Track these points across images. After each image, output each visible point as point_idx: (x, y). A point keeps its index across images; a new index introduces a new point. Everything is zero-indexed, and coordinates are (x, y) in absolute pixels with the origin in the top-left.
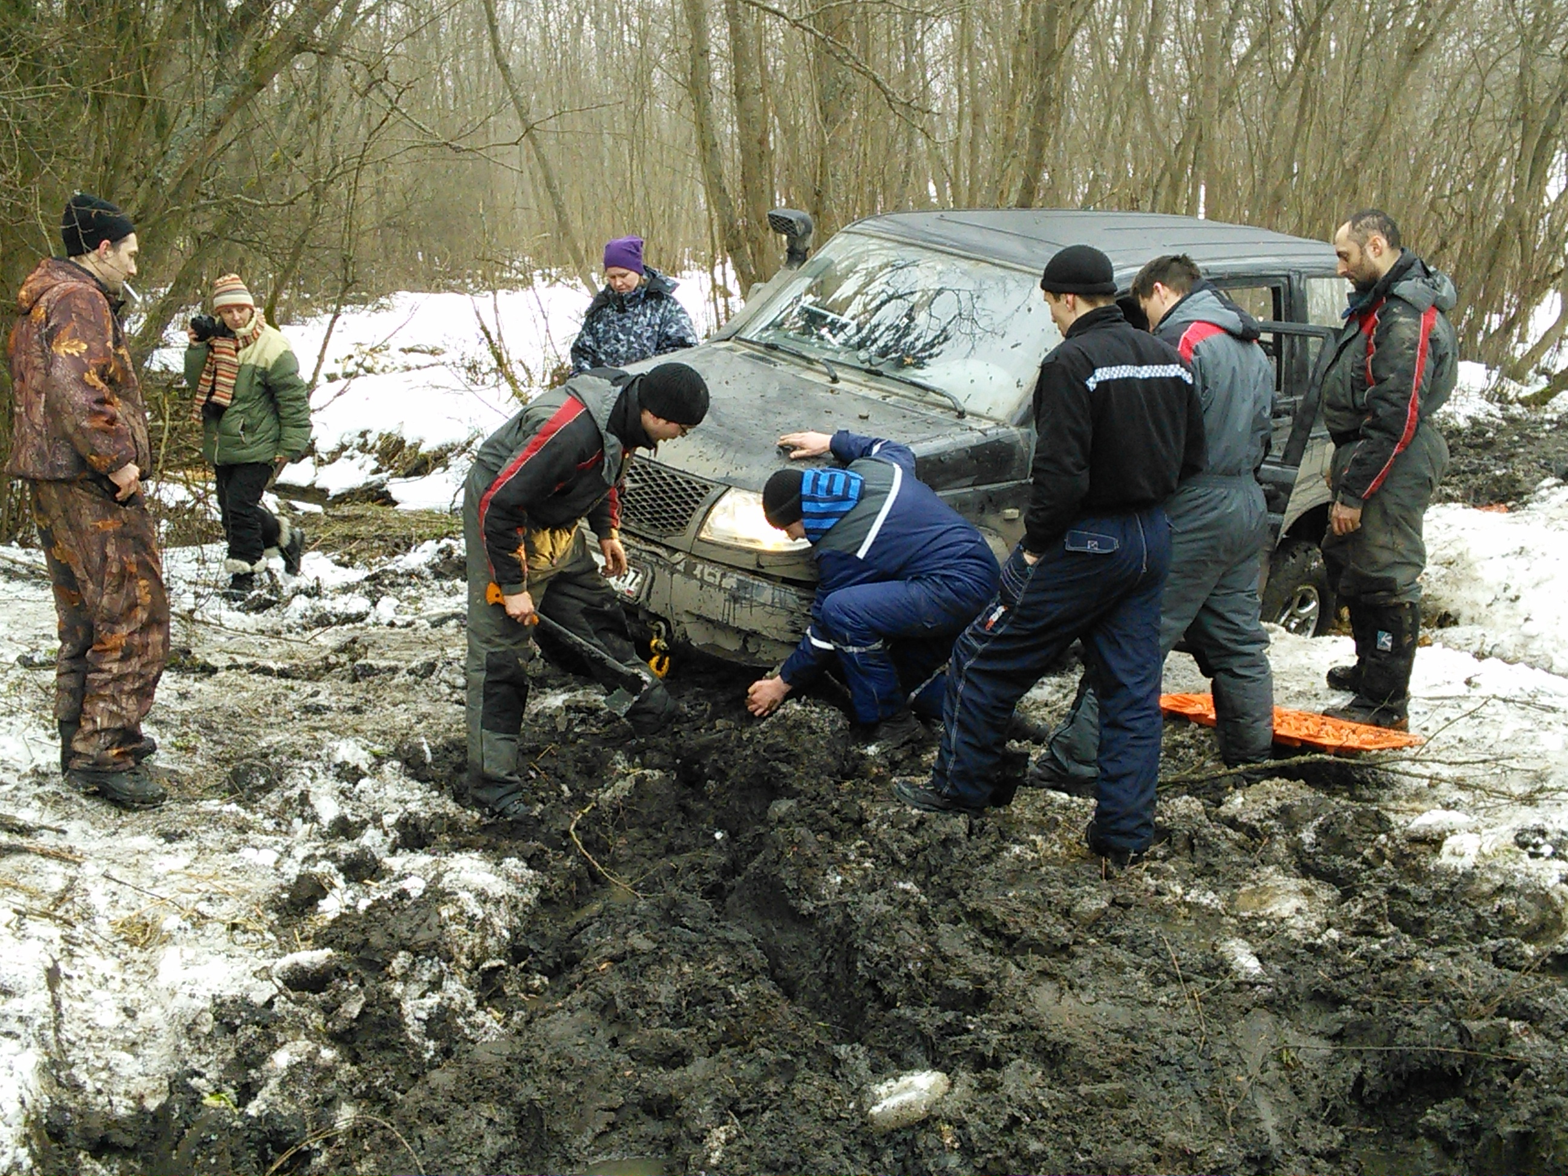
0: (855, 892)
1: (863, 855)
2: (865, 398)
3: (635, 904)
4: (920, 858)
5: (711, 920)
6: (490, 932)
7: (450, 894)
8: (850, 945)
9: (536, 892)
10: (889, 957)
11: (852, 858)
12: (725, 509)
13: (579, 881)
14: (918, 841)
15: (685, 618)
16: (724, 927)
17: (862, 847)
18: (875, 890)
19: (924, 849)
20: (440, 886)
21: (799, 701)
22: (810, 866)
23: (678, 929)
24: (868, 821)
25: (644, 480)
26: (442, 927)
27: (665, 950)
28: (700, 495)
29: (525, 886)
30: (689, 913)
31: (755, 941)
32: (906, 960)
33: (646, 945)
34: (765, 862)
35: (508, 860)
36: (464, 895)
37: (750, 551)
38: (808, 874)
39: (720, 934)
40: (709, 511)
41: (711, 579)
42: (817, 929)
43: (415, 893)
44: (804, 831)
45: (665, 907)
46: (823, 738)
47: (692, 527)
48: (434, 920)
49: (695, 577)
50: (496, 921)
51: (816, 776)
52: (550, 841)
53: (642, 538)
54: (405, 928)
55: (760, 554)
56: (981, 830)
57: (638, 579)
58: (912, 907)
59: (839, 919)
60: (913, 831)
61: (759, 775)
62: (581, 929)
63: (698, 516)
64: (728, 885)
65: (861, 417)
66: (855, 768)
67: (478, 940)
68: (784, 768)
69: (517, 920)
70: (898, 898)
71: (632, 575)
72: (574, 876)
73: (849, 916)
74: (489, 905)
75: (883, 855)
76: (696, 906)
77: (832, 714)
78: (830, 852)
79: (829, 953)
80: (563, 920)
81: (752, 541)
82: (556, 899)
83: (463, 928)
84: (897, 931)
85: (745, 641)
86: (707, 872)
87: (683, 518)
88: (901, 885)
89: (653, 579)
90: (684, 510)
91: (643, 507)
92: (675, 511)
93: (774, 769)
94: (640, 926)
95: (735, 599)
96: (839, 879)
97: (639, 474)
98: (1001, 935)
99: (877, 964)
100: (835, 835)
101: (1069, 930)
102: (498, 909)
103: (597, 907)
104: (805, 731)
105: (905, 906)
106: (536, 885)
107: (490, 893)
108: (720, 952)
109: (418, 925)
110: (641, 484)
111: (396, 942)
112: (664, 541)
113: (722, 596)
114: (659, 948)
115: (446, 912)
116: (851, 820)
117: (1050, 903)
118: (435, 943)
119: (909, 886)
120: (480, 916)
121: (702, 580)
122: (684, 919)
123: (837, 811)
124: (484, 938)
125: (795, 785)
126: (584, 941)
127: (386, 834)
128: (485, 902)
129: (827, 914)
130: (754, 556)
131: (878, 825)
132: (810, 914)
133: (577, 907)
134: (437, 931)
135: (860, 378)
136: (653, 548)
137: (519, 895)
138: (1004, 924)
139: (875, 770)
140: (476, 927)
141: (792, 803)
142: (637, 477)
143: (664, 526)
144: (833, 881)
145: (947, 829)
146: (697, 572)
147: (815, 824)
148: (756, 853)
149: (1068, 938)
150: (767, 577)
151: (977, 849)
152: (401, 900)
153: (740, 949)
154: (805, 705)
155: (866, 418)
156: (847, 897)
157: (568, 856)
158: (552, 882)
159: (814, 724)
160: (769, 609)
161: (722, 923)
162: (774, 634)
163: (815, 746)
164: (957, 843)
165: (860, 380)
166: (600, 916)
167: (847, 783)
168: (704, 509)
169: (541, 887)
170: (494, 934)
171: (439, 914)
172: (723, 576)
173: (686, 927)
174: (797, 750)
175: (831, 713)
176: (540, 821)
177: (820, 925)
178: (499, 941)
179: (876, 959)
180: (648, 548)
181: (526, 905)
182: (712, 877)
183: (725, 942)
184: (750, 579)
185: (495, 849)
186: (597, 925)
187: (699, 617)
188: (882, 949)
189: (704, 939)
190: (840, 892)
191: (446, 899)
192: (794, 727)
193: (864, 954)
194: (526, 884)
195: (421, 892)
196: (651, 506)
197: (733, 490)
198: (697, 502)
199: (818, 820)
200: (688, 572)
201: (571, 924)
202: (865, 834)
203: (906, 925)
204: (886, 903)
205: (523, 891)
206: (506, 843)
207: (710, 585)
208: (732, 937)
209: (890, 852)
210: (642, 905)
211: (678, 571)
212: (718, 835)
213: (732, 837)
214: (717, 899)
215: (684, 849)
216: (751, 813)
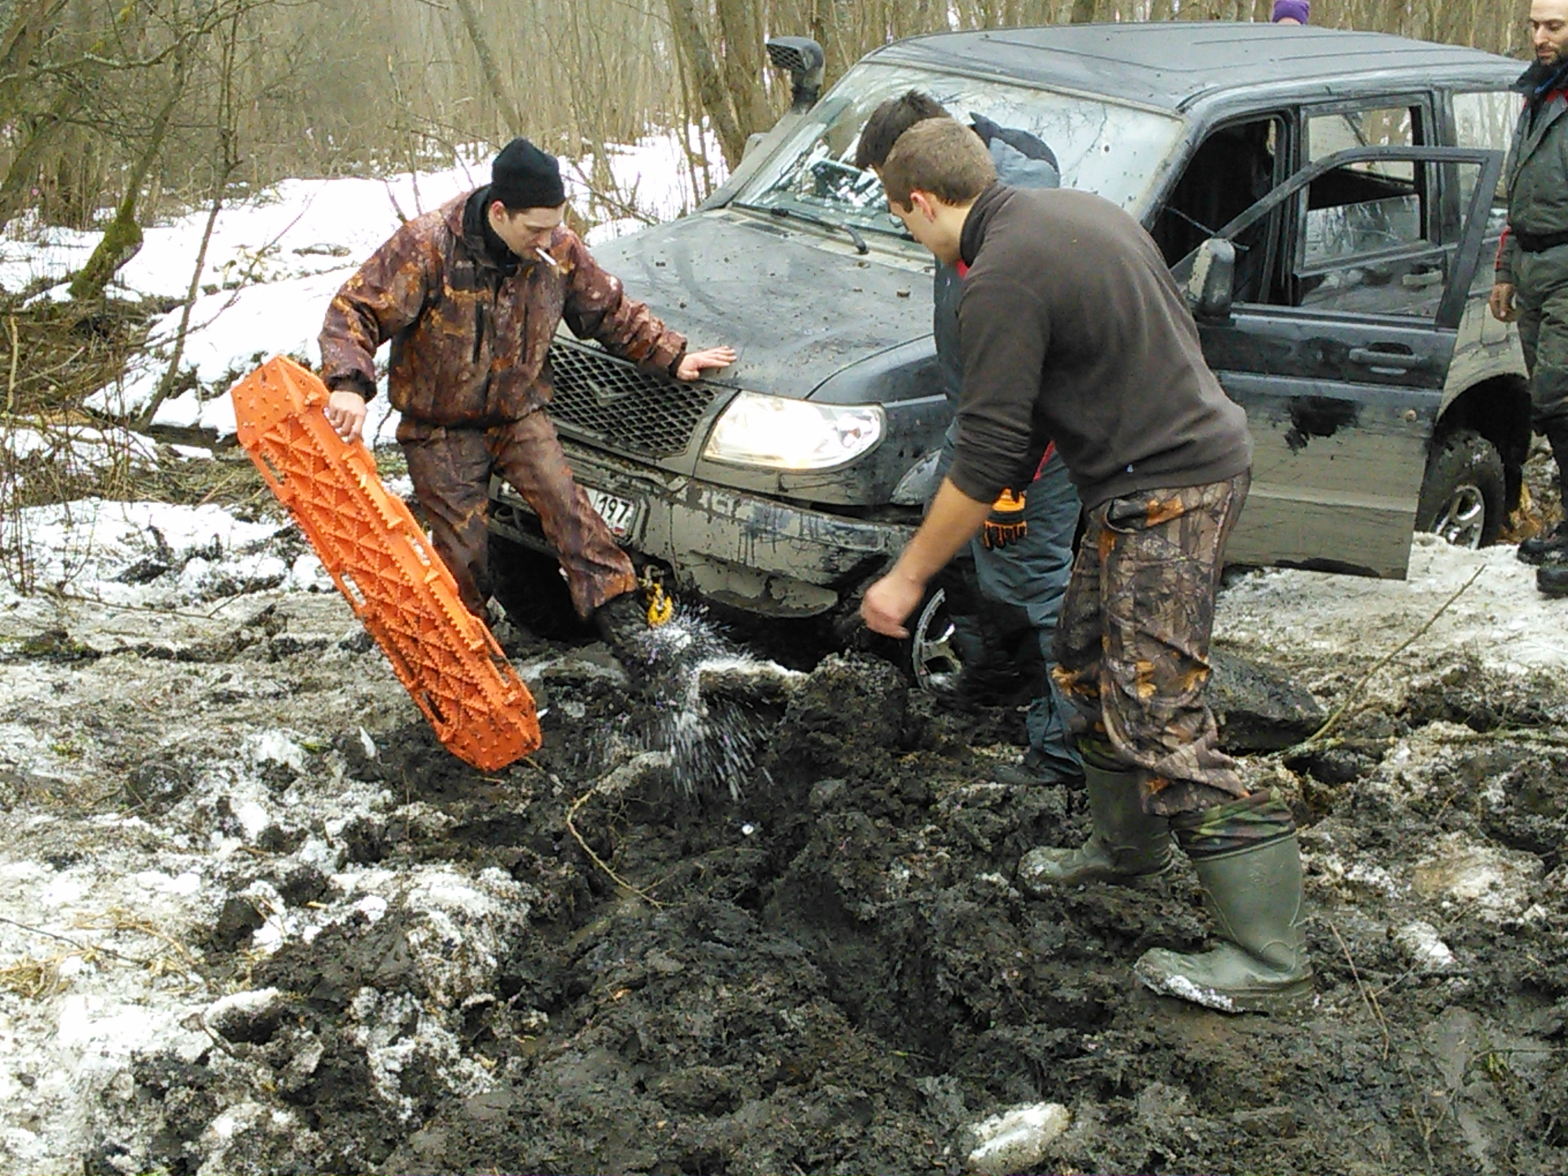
0: (927, 888)
1: (937, 843)
2: (902, 271)
3: (652, 916)
4: (1008, 842)
5: (750, 931)
6: (473, 960)
7: (418, 915)
8: (926, 955)
9: (526, 908)
10: (976, 966)
11: (922, 847)
12: (734, 418)
13: (578, 894)
14: (1005, 821)
15: (690, 560)
16: (767, 940)
17: (932, 832)
18: (952, 884)
19: (1014, 830)
20: (406, 905)
21: (841, 656)
22: (869, 858)
23: (710, 944)
24: (936, 802)
25: (629, 388)
26: (411, 956)
27: (695, 971)
28: (703, 403)
29: (512, 902)
30: (722, 924)
31: (808, 955)
32: (999, 968)
33: (671, 966)
34: (811, 858)
35: (487, 871)
36: (435, 916)
37: (769, 471)
38: (867, 869)
39: (763, 948)
40: (714, 422)
41: (721, 509)
42: (881, 937)
43: (374, 916)
44: (858, 816)
45: (691, 917)
46: (874, 700)
47: (694, 444)
48: (402, 948)
49: (700, 507)
50: (478, 945)
51: (868, 749)
52: (538, 845)
53: (632, 461)
54: (366, 958)
55: (781, 473)
56: (1082, 804)
57: (629, 514)
58: (1000, 904)
59: (909, 922)
60: (997, 808)
61: (794, 751)
62: (584, 952)
63: (700, 429)
64: (764, 890)
65: (901, 295)
66: (917, 736)
67: (457, 971)
68: (827, 740)
69: (504, 944)
70: (982, 891)
71: (620, 508)
72: (571, 887)
73: (922, 917)
74: (468, 926)
75: (961, 842)
76: (728, 915)
77: (885, 669)
78: (893, 840)
79: (899, 967)
80: (560, 943)
81: (768, 457)
82: (551, 918)
83: (437, 956)
84: (985, 933)
85: (768, 586)
86: (737, 875)
87: (682, 433)
88: (985, 876)
89: (647, 512)
90: (683, 423)
91: (631, 422)
92: (671, 425)
93: (814, 742)
94: (661, 944)
95: (753, 532)
96: (906, 873)
97: (622, 380)
98: (1114, 933)
99: (962, 976)
100: (896, 820)
101: (1200, 921)
102: (479, 932)
103: (601, 924)
104: (852, 692)
105: (992, 902)
106: (525, 900)
107: (469, 912)
108: (766, 970)
109: (382, 955)
110: (626, 394)
111: (356, 976)
112: (659, 464)
113: (737, 529)
114: (688, 969)
115: (415, 937)
116: (916, 801)
117: (1174, 889)
118: (404, 975)
119: (995, 878)
120: (458, 940)
121: (709, 510)
122: (717, 932)
123: (897, 791)
124: (464, 968)
125: (843, 760)
126: (590, 966)
127: (331, 845)
128: (463, 923)
129: (894, 917)
130: (774, 477)
131: (950, 806)
132: (873, 920)
133: (576, 927)
134: (405, 962)
135: (894, 245)
136: (645, 474)
137: (505, 913)
138: (1120, 919)
139: (944, 738)
140: (454, 955)
141: (838, 783)
142: (620, 385)
143: (658, 444)
144: (898, 876)
145: (1043, 805)
146: (703, 501)
147: (868, 804)
148: (797, 848)
149: (1201, 931)
150: (792, 502)
151: (1081, 827)
152: (358, 924)
153: (790, 965)
154: (849, 660)
155: (907, 295)
156: (917, 895)
157: (561, 862)
158: (544, 895)
159: (862, 684)
160: (798, 544)
161: (765, 935)
162: (805, 575)
163: (865, 711)
164: (1055, 820)
165: (894, 248)
166: (608, 935)
167: (910, 757)
168: (708, 420)
169: (531, 903)
170: (477, 963)
171: (407, 940)
172: (737, 503)
173: (718, 941)
174: (843, 717)
175: (883, 669)
176: (526, 820)
177: (885, 932)
178: (483, 971)
179: (960, 970)
180: (639, 474)
181: (514, 925)
182: (743, 881)
183: (771, 957)
184: (771, 507)
185: (470, 859)
186: (605, 945)
187: (708, 558)
188: (967, 957)
189: (743, 955)
190: (909, 890)
191: (414, 921)
192: (836, 688)
193: (945, 965)
194: (513, 900)
195: (382, 915)
196: (640, 420)
197: (743, 394)
198: (699, 412)
199: (874, 803)
200: (692, 502)
201: (571, 947)
202: (934, 817)
203: (995, 925)
204: (968, 899)
205: (509, 908)
206: (482, 850)
207: (720, 516)
208: (778, 950)
209: (970, 838)
210: (661, 918)
211: (679, 501)
212: (747, 829)
213: (766, 830)
214: (755, 906)
215: (703, 849)
216: (788, 798)
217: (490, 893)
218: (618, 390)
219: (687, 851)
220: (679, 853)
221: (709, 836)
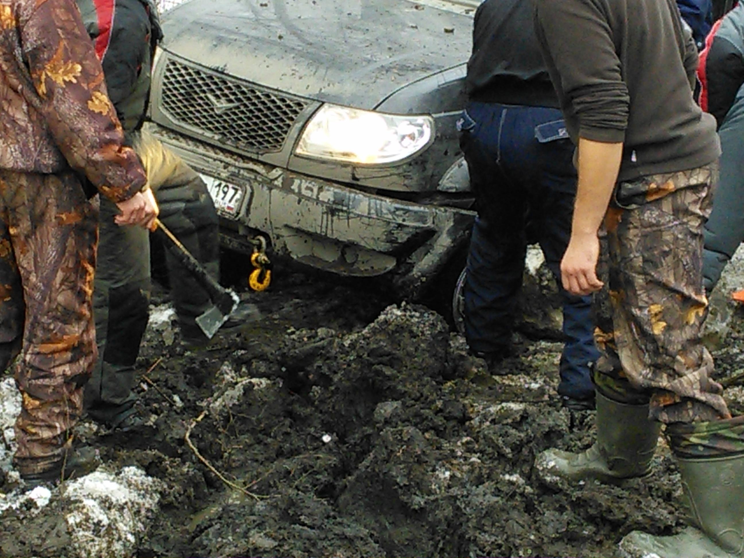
0: (463, 485)
1: (472, 451)
2: (448, 13)
3: (254, 505)
4: (525, 451)
5: (328, 517)
6: (116, 537)
7: (76, 501)
8: (462, 537)
9: (157, 497)
10: (500, 546)
11: (459, 454)
12: (319, 125)
13: (196, 486)
14: (522, 435)
15: (284, 232)
16: (340, 524)
17: (467, 443)
18: (482, 483)
19: (529, 442)
20: (65, 495)
21: (399, 307)
22: (419, 462)
23: (298, 527)
24: (471, 419)
25: (239, 100)
26: (70, 533)
27: (286, 547)
28: (295, 112)
29: (145, 492)
30: (306, 511)
31: (372, 535)
32: (517, 548)
33: (268, 543)
34: (375, 461)
35: (126, 469)
36: (88, 503)
37: (345, 165)
38: (418, 470)
39: (337, 530)
40: (304, 127)
41: (308, 193)
42: (428, 523)
43: (42, 503)
44: (411, 429)
45: (283, 507)
46: (423, 342)
47: (288, 143)
48: (62, 527)
49: (293, 191)
50: (121, 526)
51: (419, 378)
52: (166, 449)
53: (240, 156)
54: (35, 535)
55: (355, 167)
56: (581, 423)
57: (238, 196)
58: (518, 498)
59: (449, 512)
60: (517, 425)
61: (364, 379)
62: (202, 531)
63: (293, 132)
64: (340, 483)
65: (446, 31)
66: (455, 370)
67: (104, 545)
68: (388, 371)
69: (140, 525)
70: (505, 489)
71: (231, 192)
72: (191, 481)
73: (458, 508)
74: (113, 511)
75: (490, 450)
76: (312, 505)
77: (432, 318)
78: (438, 448)
79: (441, 545)
80: (183, 524)
81: (345, 154)
82: (176, 504)
83: (89, 534)
84: (507, 520)
85: (343, 254)
86: (318, 473)
87: (278, 134)
88: (507, 477)
89: (252, 194)
90: (279, 127)
91: (239, 126)
92: (270, 128)
93: (378, 373)
94: (260, 526)
95: (332, 211)
96: (448, 474)
97: (234, 94)
98: (604, 520)
99: (489, 554)
100: (439, 432)
101: (671, 513)
102: (122, 515)
103: (214, 510)
104: (406, 334)
105: (512, 496)
106: (156, 491)
107: (114, 500)
108: (339, 547)
109: (47, 532)
110: (237, 104)
111: (27, 549)
112: (261, 158)
113: (320, 209)
114: (279, 546)
115: (73, 519)
116: (456, 418)
117: (651, 488)
118: (64, 549)
119: (514, 478)
120: (105, 522)
121: (299, 193)
122: (302, 518)
123: (441, 410)
124: (110, 543)
125: (400, 387)
126: (205, 542)
127: (8, 448)
128: (109, 508)
129: (437, 506)
130: (349, 169)
131: (481, 422)
132: (421, 509)
133: (196, 511)
134: (65, 538)
136: (251, 165)
137: (141, 501)
138: (610, 511)
139: (475, 370)
140: (102, 533)
141: (396, 404)
142: (232, 97)
143: (260, 143)
144: (441, 476)
145: (551, 423)
146: (295, 187)
148: (365, 453)
149: (671, 521)
150: (364, 189)
151: (580, 440)
152: (29, 509)
153: (359, 543)
154: (405, 310)
155: (452, 31)
156: (455, 491)
157: (184, 463)
158: (171, 487)
159: (415, 329)
160: (366, 220)
161: (339, 520)
162: (371, 245)
163: (416, 349)
164: (560, 435)
166: (220, 518)
167: (449, 384)
168: (299, 125)
169: (160, 493)
170: (120, 539)
171: (67, 522)
172: (320, 189)
173: (303, 524)
174: (399, 353)
175: (430, 317)
176: (155, 430)
177: (430, 519)
178: (124, 545)
179: (488, 548)
180: (245, 165)
181: (148, 510)
182: (323, 478)
183: (343, 537)
184: (346, 192)
185: (114, 459)
186: (218, 526)
187: (299, 231)
188: (493, 539)
189: (323, 536)
190: (449, 487)
191: (72, 506)
192: (396, 331)
193: (477, 545)
194: (147, 491)
195: (47, 502)
196: (247, 125)
197: (326, 106)
198: (292, 119)
199: (423, 420)
200: (286, 187)
201: (191, 527)
202: (469, 431)
203: (515, 514)
204: (494, 494)
205: (144, 497)
206: (123, 453)
207: (308, 199)
208: (349, 532)
209: (496, 447)
210: (260, 506)
211: (276, 187)
212: (326, 438)
213: (341, 439)
214: (332, 497)
215: (293, 453)
216: (357, 415)
217: (130, 485)
218: (230, 101)
219: (280, 454)
220: (274, 455)
221: (297, 442)
